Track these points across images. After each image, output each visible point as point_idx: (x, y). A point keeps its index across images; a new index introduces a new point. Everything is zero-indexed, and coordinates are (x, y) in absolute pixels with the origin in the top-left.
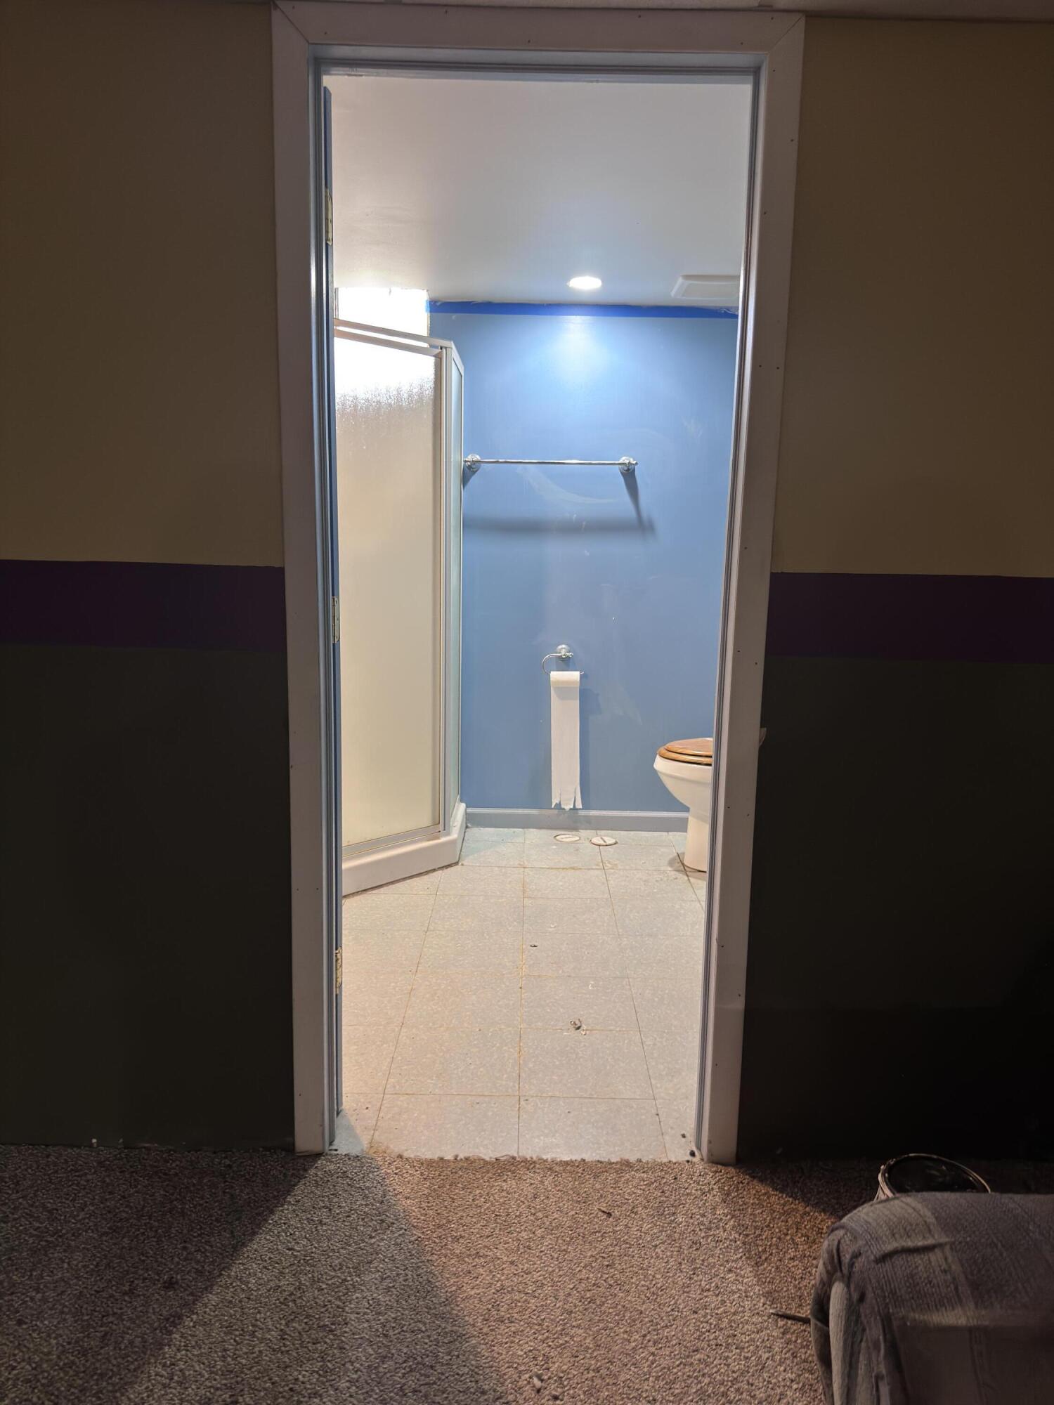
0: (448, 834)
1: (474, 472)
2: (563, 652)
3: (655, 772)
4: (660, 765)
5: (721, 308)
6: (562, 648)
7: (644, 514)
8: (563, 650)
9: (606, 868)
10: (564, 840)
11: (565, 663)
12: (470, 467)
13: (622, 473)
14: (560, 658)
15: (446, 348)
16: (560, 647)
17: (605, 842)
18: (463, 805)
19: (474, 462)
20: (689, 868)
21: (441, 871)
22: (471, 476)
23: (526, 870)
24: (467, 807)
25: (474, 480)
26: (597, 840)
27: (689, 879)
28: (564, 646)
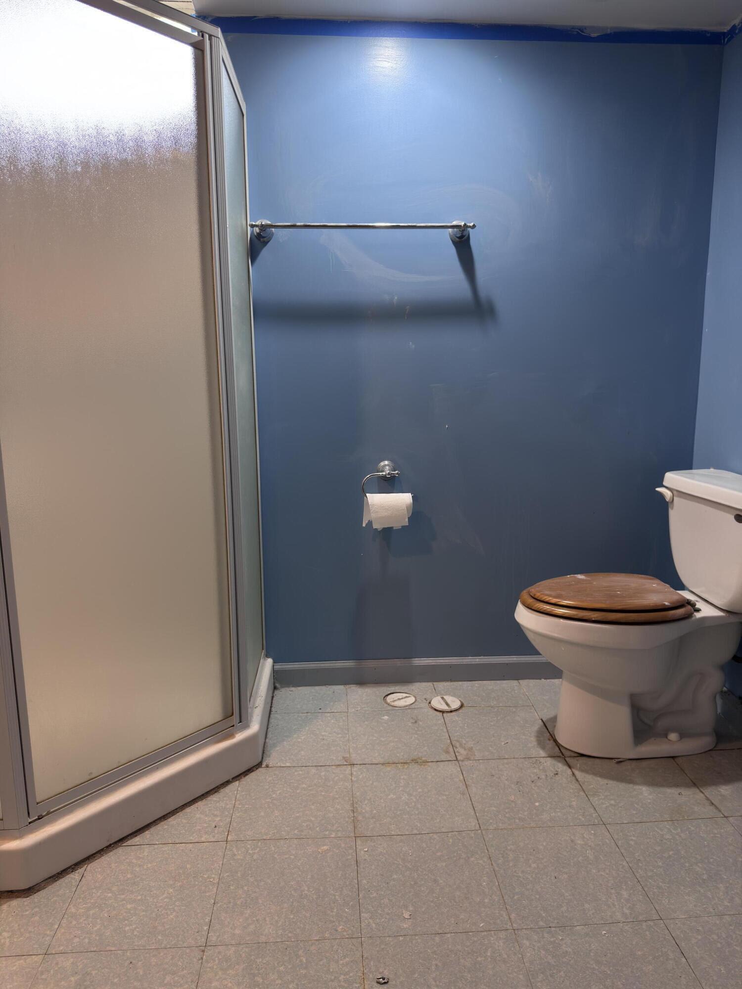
0: (247, 726)
1: (265, 243)
2: (387, 471)
3: (517, 626)
4: (523, 616)
5: (573, 28)
6: (385, 465)
7: (483, 293)
8: (386, 467)
9: (459, 758)
10: (397, 703)
11: (389, 485)
12: (259, 236)
13: (453, 242)
14: (384, 478)
15: (210, 36)
16: (382, 464)
17: (447, 704)
18: (270, 661)
19: (263, 227)
20: (566, 749)
21: (237, 783)
22: (262, 249)
23: (355, 769)
24: (274, 662)
25: (265, 253)
26: (437, 703)
27: (573, 774)
28: (386, 462)
